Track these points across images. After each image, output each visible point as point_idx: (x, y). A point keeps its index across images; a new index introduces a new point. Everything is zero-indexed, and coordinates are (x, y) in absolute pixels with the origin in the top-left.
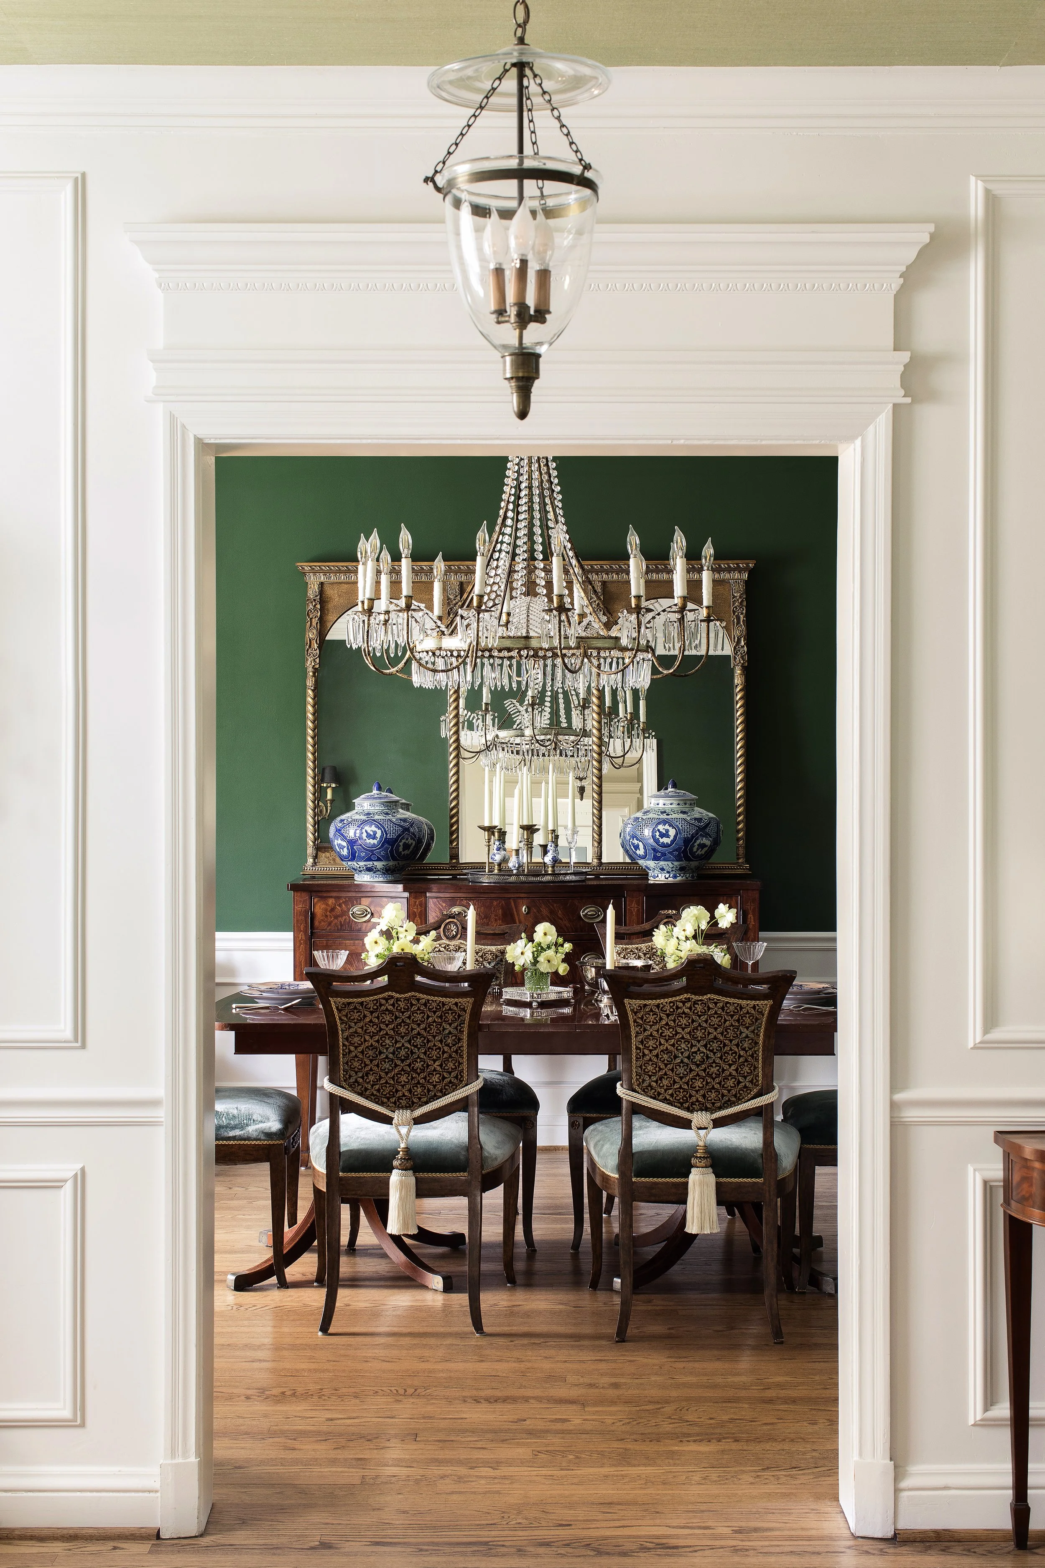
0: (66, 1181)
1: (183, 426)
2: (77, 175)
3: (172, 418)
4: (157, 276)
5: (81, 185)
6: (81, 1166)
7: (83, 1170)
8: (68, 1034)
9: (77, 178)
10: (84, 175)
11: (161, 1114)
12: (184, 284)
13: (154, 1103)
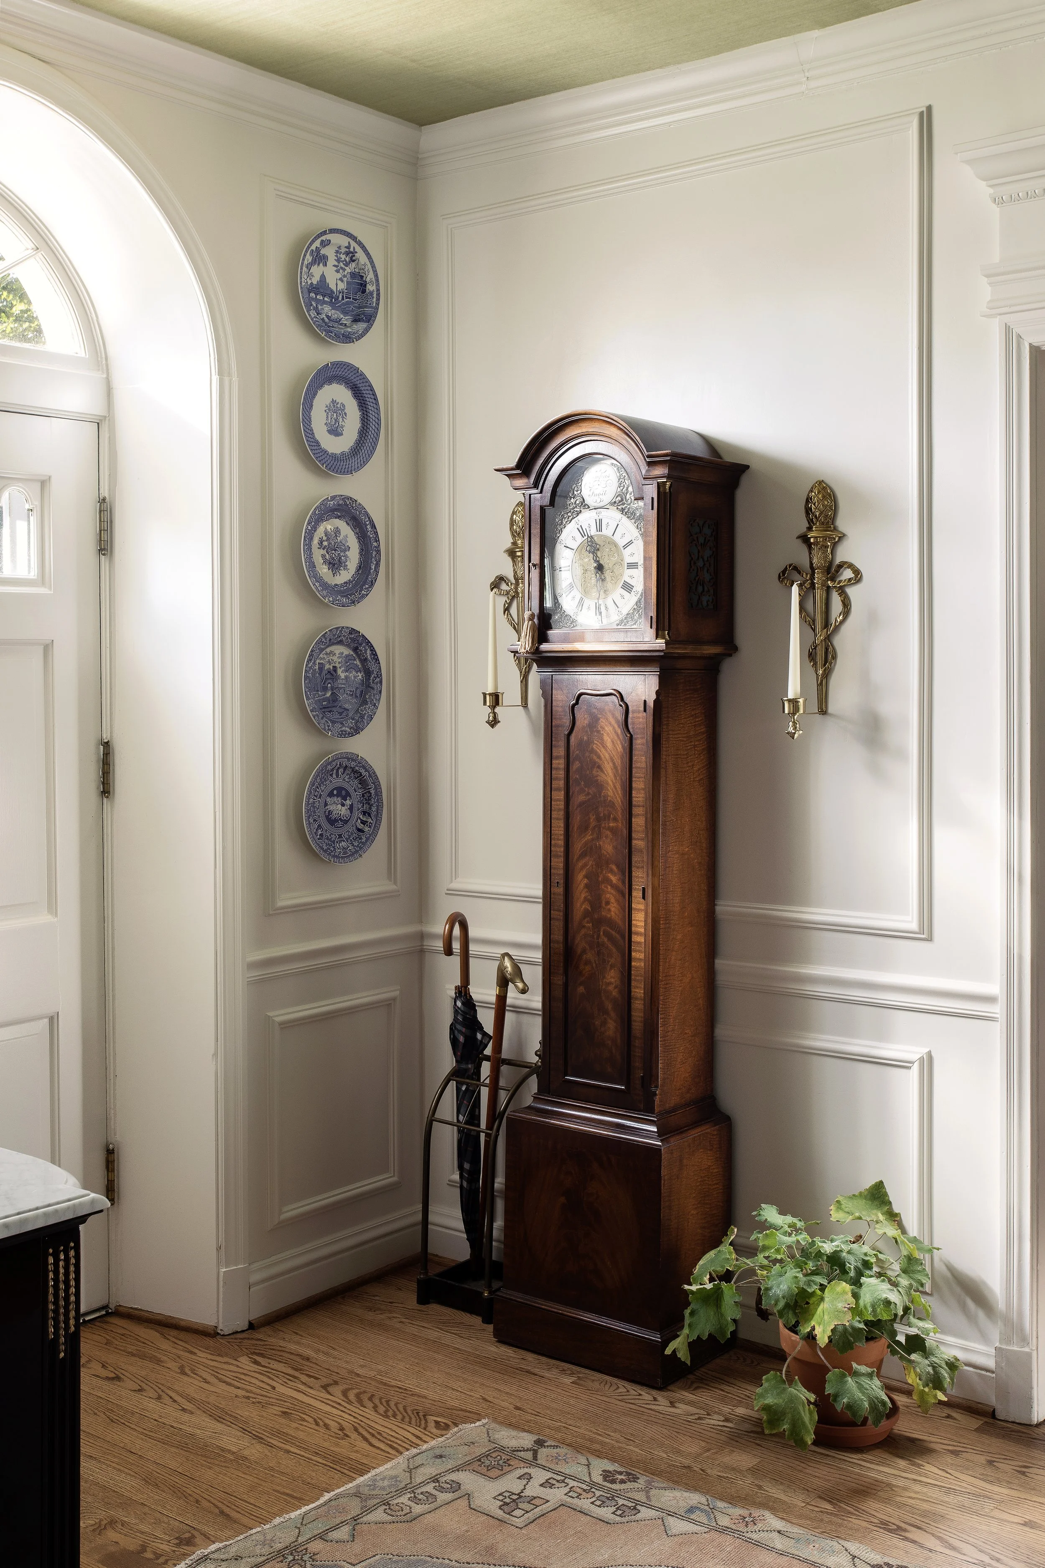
0: (913, 1063)
1: (1019, 336)
2: (921, 110)
3: (1008, 330)
4: (991, 191)
5: (926, 119)
6: (928, 1050)
7: (929, 1054)
8: (914, 926)
9: (923, 111)
10: (929, 108)
11: (998, 1010)
12: (1016, 195)
13: (990, 999)
